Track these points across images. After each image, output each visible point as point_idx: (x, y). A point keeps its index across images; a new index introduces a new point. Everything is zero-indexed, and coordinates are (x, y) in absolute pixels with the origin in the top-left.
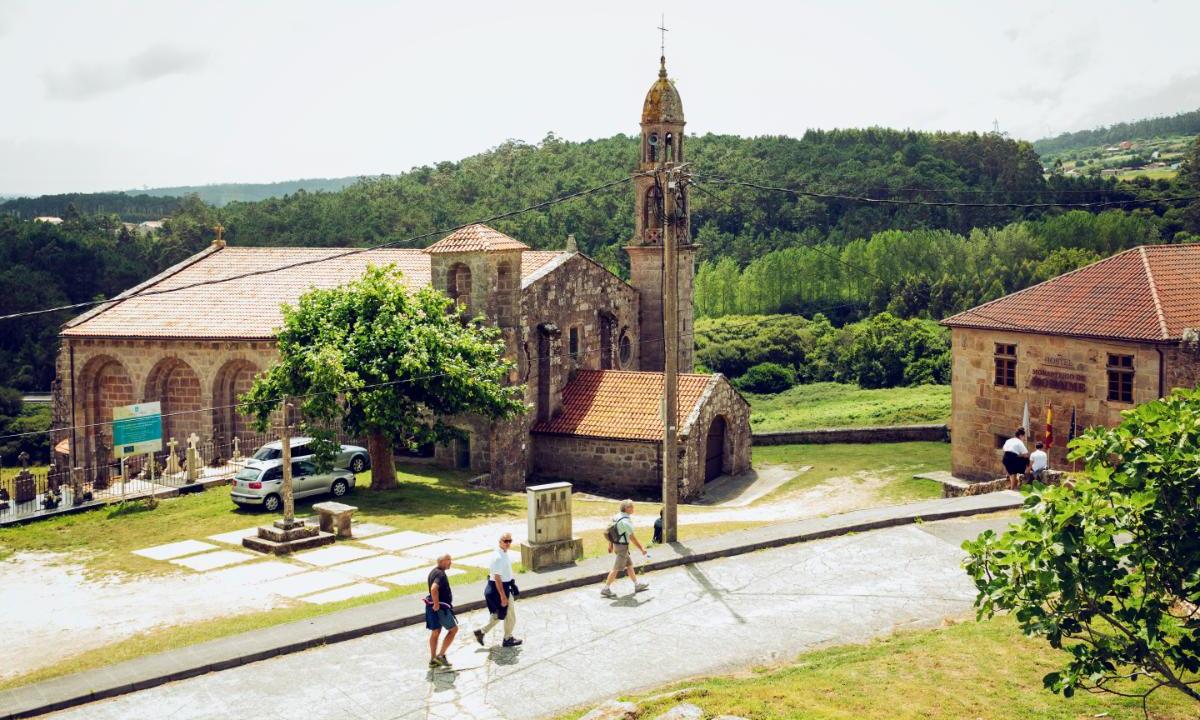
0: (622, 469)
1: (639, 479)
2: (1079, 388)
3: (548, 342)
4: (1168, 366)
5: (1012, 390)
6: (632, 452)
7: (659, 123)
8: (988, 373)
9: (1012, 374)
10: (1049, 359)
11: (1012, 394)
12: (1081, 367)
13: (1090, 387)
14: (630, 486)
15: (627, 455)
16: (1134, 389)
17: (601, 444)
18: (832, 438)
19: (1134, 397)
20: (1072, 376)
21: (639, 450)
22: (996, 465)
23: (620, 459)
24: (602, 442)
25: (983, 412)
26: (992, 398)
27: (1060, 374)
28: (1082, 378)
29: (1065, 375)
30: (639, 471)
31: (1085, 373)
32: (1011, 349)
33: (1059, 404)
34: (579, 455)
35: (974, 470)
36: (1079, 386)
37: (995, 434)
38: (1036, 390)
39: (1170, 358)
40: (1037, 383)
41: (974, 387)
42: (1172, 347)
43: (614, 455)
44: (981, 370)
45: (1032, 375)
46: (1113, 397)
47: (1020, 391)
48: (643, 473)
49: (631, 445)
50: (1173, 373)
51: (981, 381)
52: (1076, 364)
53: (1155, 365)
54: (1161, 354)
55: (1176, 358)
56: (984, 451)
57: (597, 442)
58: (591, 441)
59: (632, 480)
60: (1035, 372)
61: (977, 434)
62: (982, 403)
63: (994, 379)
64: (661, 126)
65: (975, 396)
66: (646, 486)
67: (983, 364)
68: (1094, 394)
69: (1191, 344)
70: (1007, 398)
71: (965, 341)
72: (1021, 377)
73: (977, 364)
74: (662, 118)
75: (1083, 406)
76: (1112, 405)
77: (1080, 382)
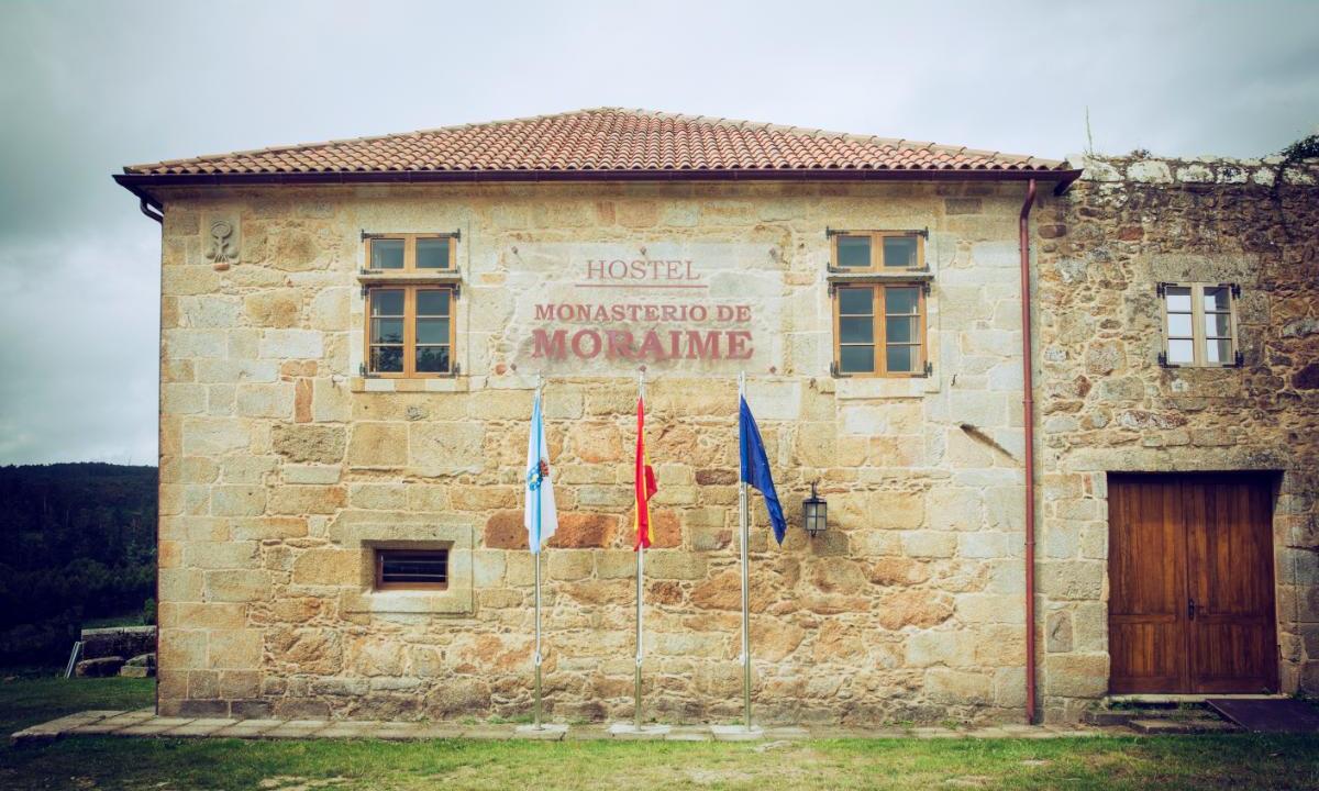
2: (729, 347)
4: (1043, 263)
9: (437, 330)
13: (767, 342)
16: (932, 331)
20: (698, 311)
22: (369, 652)
27: (647, 309)
28: (739, 314)
29: (668, 313)
32: (434, 249)
36: (725, 342)
37: (364, 544)
39: (1044, 233)
41: (271, 391)
44: (295, 334)
45: (528, 327)
46: (852, 362)
50: (1056, 275)
51: (300, 373)
52: (708, 274)
53: (1000, 254)
55: (1061, 232)
56: (313, 605)
60: (543, 313)
62: (305, 442)
63: (359, 357)
65: (271, 424)
67: (309, 310)
68: (779, 363)
69: (1106, 189)
70: (412, 415)
71: (224, 243)
73: (281, 314)
76: (848, 387)
77: (731, 328)
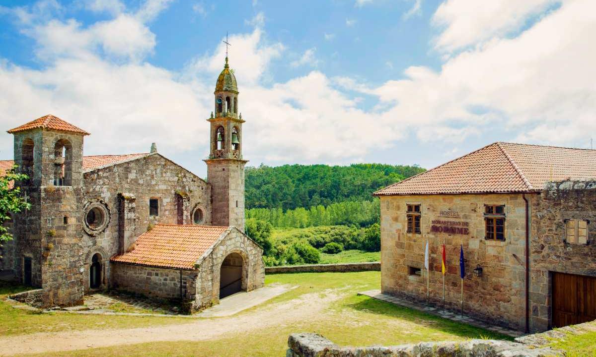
0: (162, 287)
1: (171, 294)
2: (465, 231)
3: (124, 204)
4: (533, 211)
5: (418, 235)
6: (167, 276)
7: (222, 90)
8: (403, 225)
9: (418, 225)
10: (442, 213)
11: (419, 238)
12: (466, 217)
13: (472, 230)
14: (166, 298)
15: (165, 277)
16: (506, 230)
17: (149, 270)
18: (326, 269)
19: (506, 236)
20: (459, 223)
21: (172, 274)
22: (409, 287)
23: (161, 280)
24: (150, 268)
25: (399, 251)
26: (405, 241)
27: (450, 222)
28: (467, 224)
29: (454, 223)
30: (171, 288)
31: (468, 221)
32: (417, 208)
33: (450, 244)
34: (138, 277)
35: (395, 289)
36: (464, 231)
37: (408, 266)
38: (435, 234)
39: (534, 205)
40: (435, 229)
41: (394, 234)
42: (536, 195)
43: (157, 277)
44: (398, 223)
45: (431, 225)
46: (489, 237)
47: (424, 236)
48: (174, 290)
49: (167, 271)
50: (537, 216)
51: (398, 230)
52: (461, 215)
53: (522, 211)
54: (527, 201)
55: (538, 204)
56: (401, 277)
57: (148, 268)
58: (144, 268)
59: (169, 295)
60: (433, 222)
61: (396, 266)
62: (399, 245)
63: (406, 229)
64: (223, 92)
65: (395, 241)
66: (175, 299)
67: (399, 219)
68: (475, 235)
69: (551, 192)
70: (415, 241)
71: (388, 205)
72: (425, 226)
73: (396, 219)
74: (224, 89)
75: (468, 245)
76: (488, 242)
77: (465, 227)
